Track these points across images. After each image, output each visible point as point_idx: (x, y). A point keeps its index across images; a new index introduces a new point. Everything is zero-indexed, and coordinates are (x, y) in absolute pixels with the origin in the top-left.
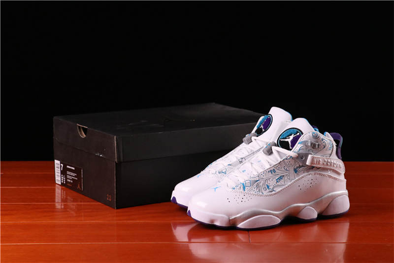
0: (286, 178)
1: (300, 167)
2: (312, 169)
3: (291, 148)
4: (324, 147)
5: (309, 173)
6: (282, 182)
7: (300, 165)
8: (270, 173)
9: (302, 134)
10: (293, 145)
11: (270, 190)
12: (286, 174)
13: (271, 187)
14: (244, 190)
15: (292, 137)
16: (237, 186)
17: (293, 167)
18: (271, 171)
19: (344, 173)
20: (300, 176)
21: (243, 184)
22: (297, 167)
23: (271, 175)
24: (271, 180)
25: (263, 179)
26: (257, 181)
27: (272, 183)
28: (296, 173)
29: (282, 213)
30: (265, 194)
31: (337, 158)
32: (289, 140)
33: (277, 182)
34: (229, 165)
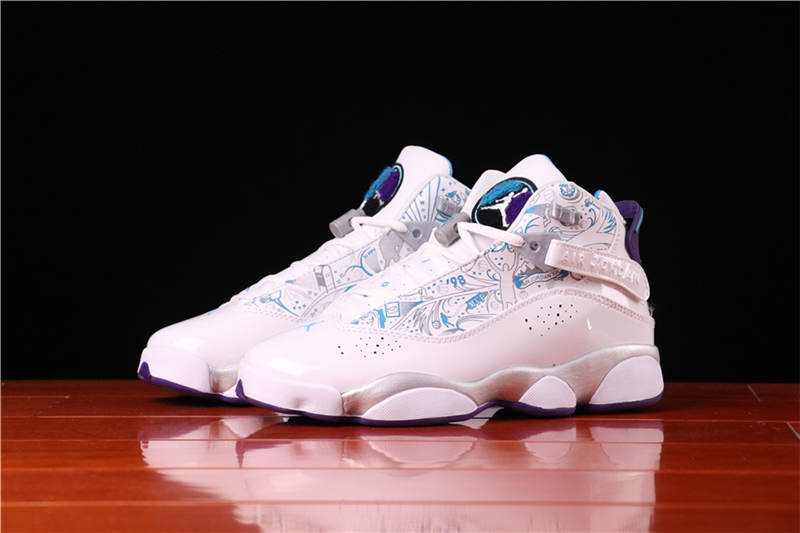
0: (492, 299)
1: (529, 273)
2: (562, 278)
3: (505, 225)
4: (592, 224)
5: (554, 289)
6: (481, 308)
7: (528, 269)
8: (451, 285)
9: (535, 188)
10: (511, 218)
11: (451, 327)
12: (493, 288)
13: (451, 320)
14: (383, 326)
15: (508, 200)
16: (362, 318)
17: (512, 272)
18: (453, 281)
19: (647, 297)
20: (530, 297)
21: (380, 312)
22: (522, 274)
23: (454, 290)
24: (452, 302)
25: (433, 299)
26: (416, 304)
27: (455, 310)
28: (518, 287)
29: (481, 388)
30: (435, 336)
31: (628, 258)
32: (502, 208)
33: (469, 307)
34: (288, 282)
